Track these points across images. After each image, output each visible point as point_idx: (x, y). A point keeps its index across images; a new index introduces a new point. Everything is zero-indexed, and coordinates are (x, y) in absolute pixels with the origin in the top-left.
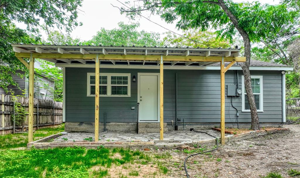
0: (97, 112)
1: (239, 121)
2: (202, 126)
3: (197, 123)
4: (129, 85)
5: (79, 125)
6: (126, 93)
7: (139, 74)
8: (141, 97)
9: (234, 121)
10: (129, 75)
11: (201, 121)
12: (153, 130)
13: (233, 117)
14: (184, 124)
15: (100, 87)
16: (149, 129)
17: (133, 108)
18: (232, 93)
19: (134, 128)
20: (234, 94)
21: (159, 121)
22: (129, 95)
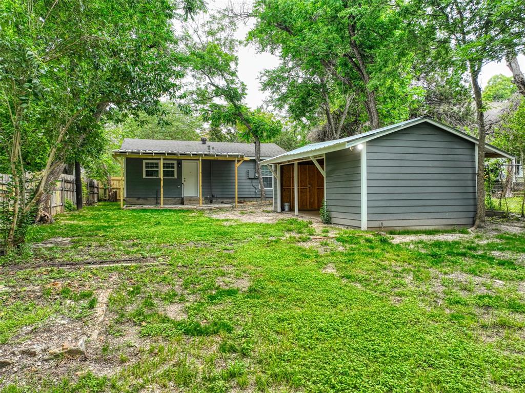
0: (162, 190)
1: (258, 196)
2: (231, 200)
3: (227, 198)
4: (175, 170)
5: (137, 200)
6: (173, 176)
7: (183, 161)
8: (185, 179)
9: (254, 196)
10: (175, 162)
11: (230, 196)
12: (194, 202)
13: (253, 193)
14: (217, 198)
15: (164, 171)
16: (191, 202)
17: (179, 187)
18: (252, 175)
19: (180, 201)
20: (253, 177)
21: (199, 197)
22: (176, 177)
